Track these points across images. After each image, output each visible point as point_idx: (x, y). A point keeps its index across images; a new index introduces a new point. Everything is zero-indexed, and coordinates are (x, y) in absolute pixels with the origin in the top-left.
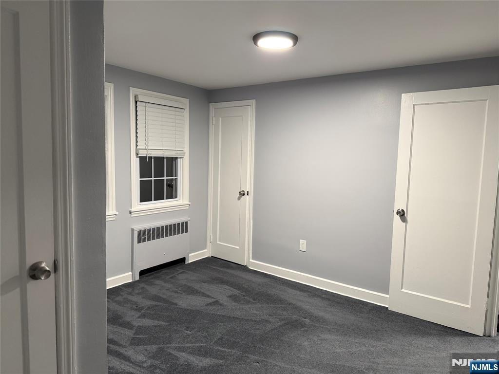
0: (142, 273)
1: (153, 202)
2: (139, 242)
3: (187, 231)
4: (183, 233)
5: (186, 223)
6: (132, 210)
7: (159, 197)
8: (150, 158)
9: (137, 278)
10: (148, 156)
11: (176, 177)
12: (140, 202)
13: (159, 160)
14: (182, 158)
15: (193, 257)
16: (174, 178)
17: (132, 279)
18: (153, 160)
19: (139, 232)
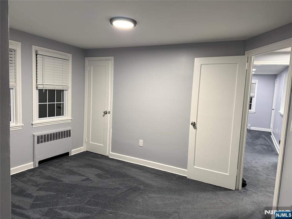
0: (40, 162)
1: (48, 118)
2: (38, 143)
3: (70, 136)
4: (67, 137)
5: (70, 131)
6: (34, 123)
7: (52, 115)
8: (46, 90)
9: (37, 165)
10: (44, 89)
11: (63, 103)
12: (39, 118)
13: (52, 92)
14: (67, 90)
15: (74, 152)
16: (62, 103)
17: (34, 167)
18: (47, 91)
19: (38, 137)
